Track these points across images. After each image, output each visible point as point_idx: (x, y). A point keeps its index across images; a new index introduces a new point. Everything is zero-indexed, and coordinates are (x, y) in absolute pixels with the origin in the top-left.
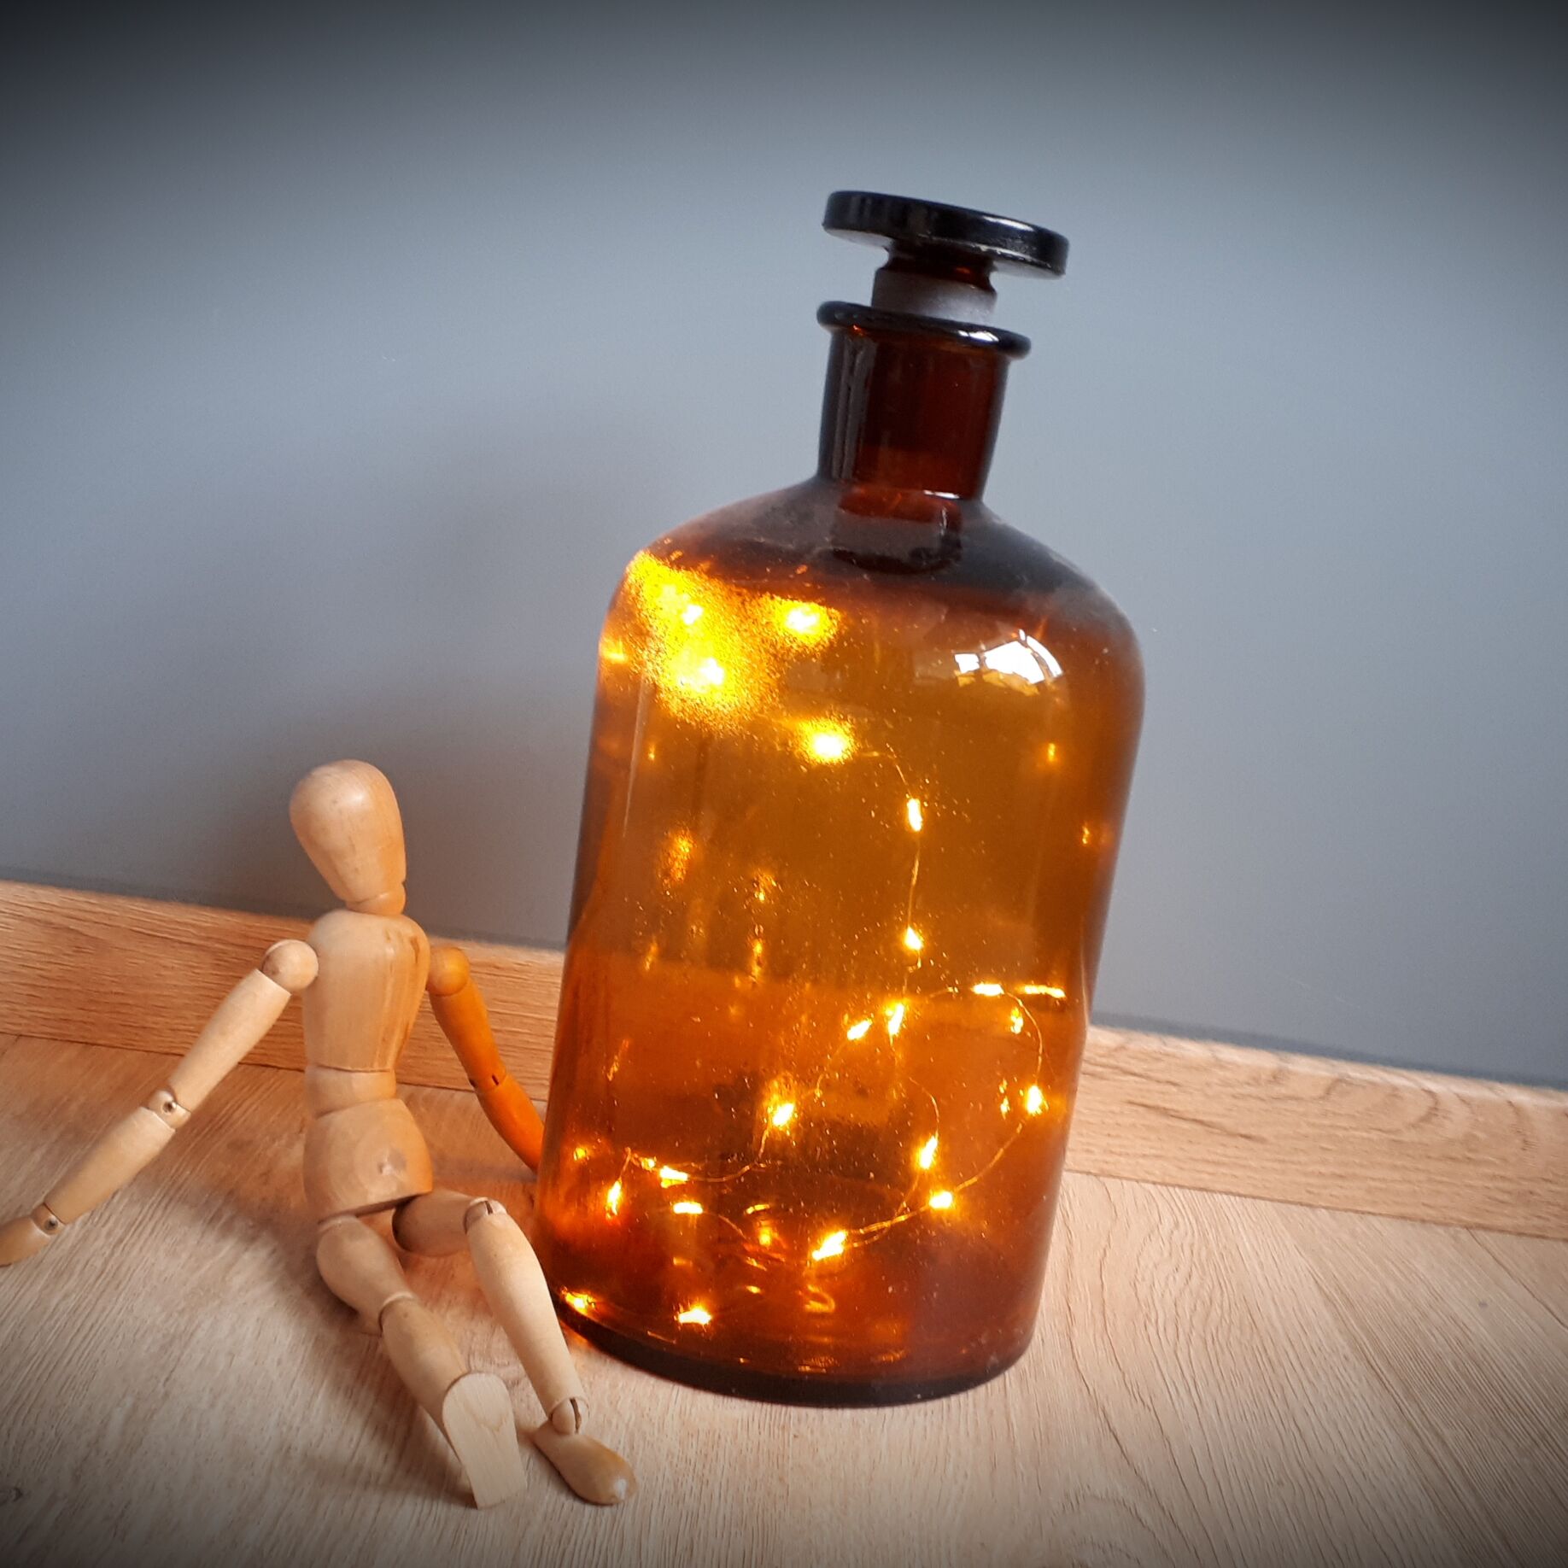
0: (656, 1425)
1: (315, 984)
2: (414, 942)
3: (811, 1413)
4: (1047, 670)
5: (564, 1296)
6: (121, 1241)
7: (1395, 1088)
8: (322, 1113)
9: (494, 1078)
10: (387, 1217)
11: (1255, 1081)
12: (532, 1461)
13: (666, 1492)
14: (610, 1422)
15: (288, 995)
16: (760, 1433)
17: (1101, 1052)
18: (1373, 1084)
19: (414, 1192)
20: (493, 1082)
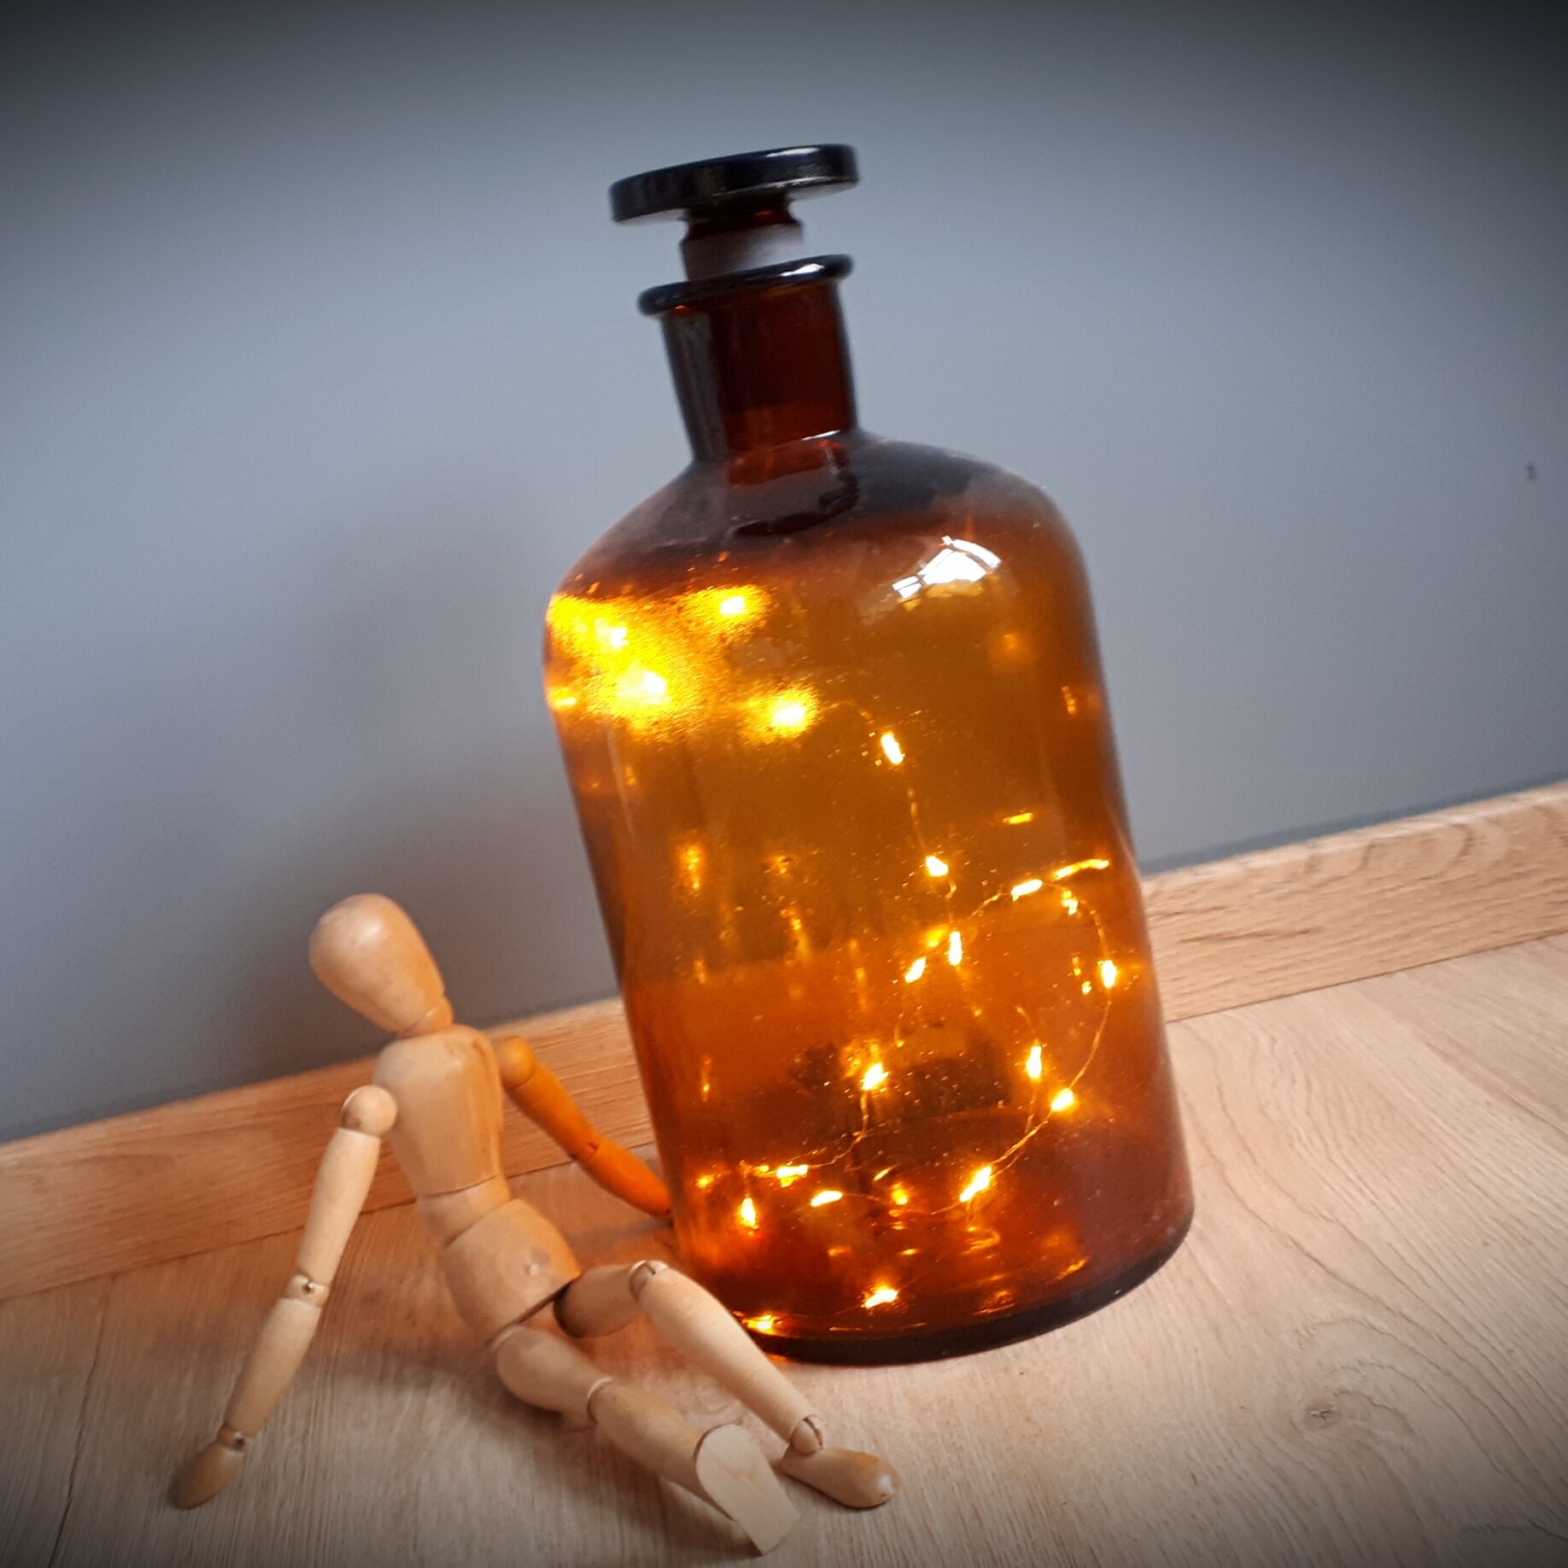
0: (888, 1413)
1: (399, 1122)
2: (476, 1046)
3: (1025, 1345)
4: (984, 565)
5: (753, 1325)
6: (306, 1433)
7: (1425, 834)
8: (451, 1239)
9: (591, 1145)
10: (548, 1313)
11: (1292, 877)
13: (929, 1472)
14: (844, 1427)
15: (378, 1140)
16: (987, 1384)
18: (1403, 838)
19: (567, 1281)
20: (591, 1150)
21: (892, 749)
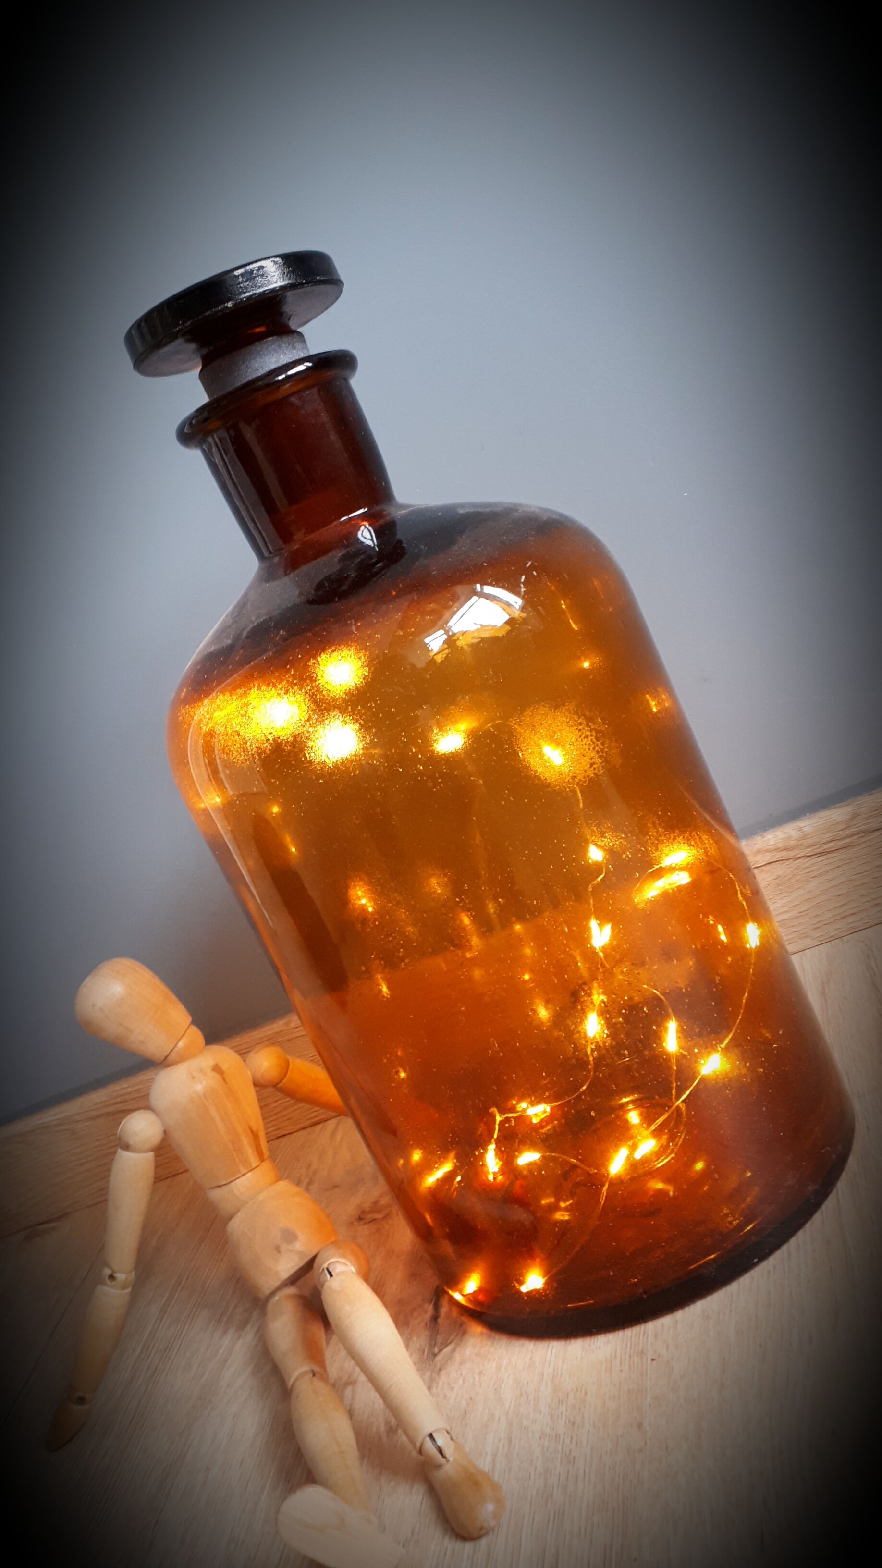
3: (667, 1322)
5: (450, 1294)
12: (424, 1500)
13: (537, 1492)
15: (151, 1156)
16: (621, 1371)
19: (313, 1254)
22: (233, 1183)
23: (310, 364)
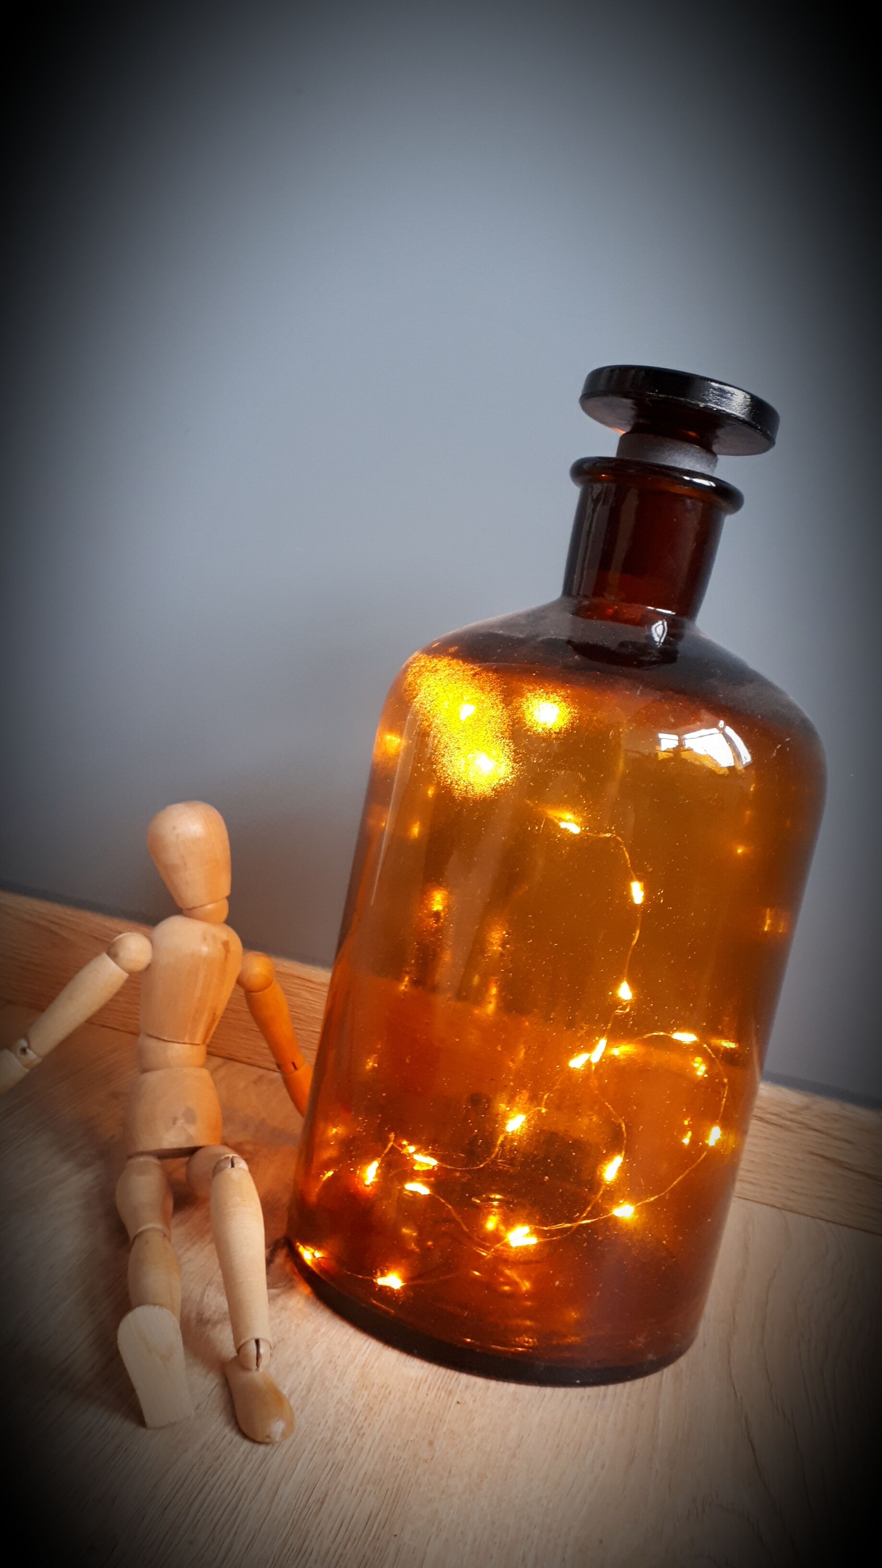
0: (338, 1373)
2: (226, 944)
3: (480, 1382)
4: (737, 756)
5: (298, 1246)
9: (293, 1064)
12: (216, 1389)
13: (322, 1440)
14: (299, 1363)
15: (125, 975)
16: (427, 1394)
17: (791, 1109)
19: (200, 1144)
20: (292, 1068)
21: (637, 892)
22: (171, 1044)
23: (714, 485)
